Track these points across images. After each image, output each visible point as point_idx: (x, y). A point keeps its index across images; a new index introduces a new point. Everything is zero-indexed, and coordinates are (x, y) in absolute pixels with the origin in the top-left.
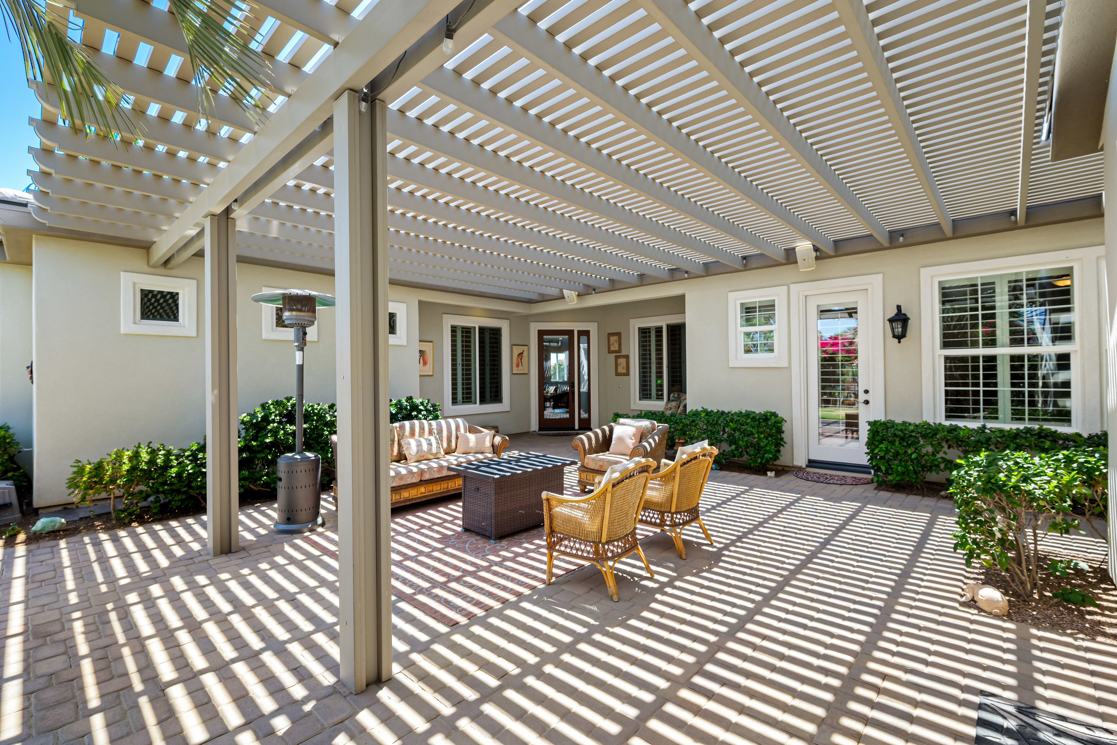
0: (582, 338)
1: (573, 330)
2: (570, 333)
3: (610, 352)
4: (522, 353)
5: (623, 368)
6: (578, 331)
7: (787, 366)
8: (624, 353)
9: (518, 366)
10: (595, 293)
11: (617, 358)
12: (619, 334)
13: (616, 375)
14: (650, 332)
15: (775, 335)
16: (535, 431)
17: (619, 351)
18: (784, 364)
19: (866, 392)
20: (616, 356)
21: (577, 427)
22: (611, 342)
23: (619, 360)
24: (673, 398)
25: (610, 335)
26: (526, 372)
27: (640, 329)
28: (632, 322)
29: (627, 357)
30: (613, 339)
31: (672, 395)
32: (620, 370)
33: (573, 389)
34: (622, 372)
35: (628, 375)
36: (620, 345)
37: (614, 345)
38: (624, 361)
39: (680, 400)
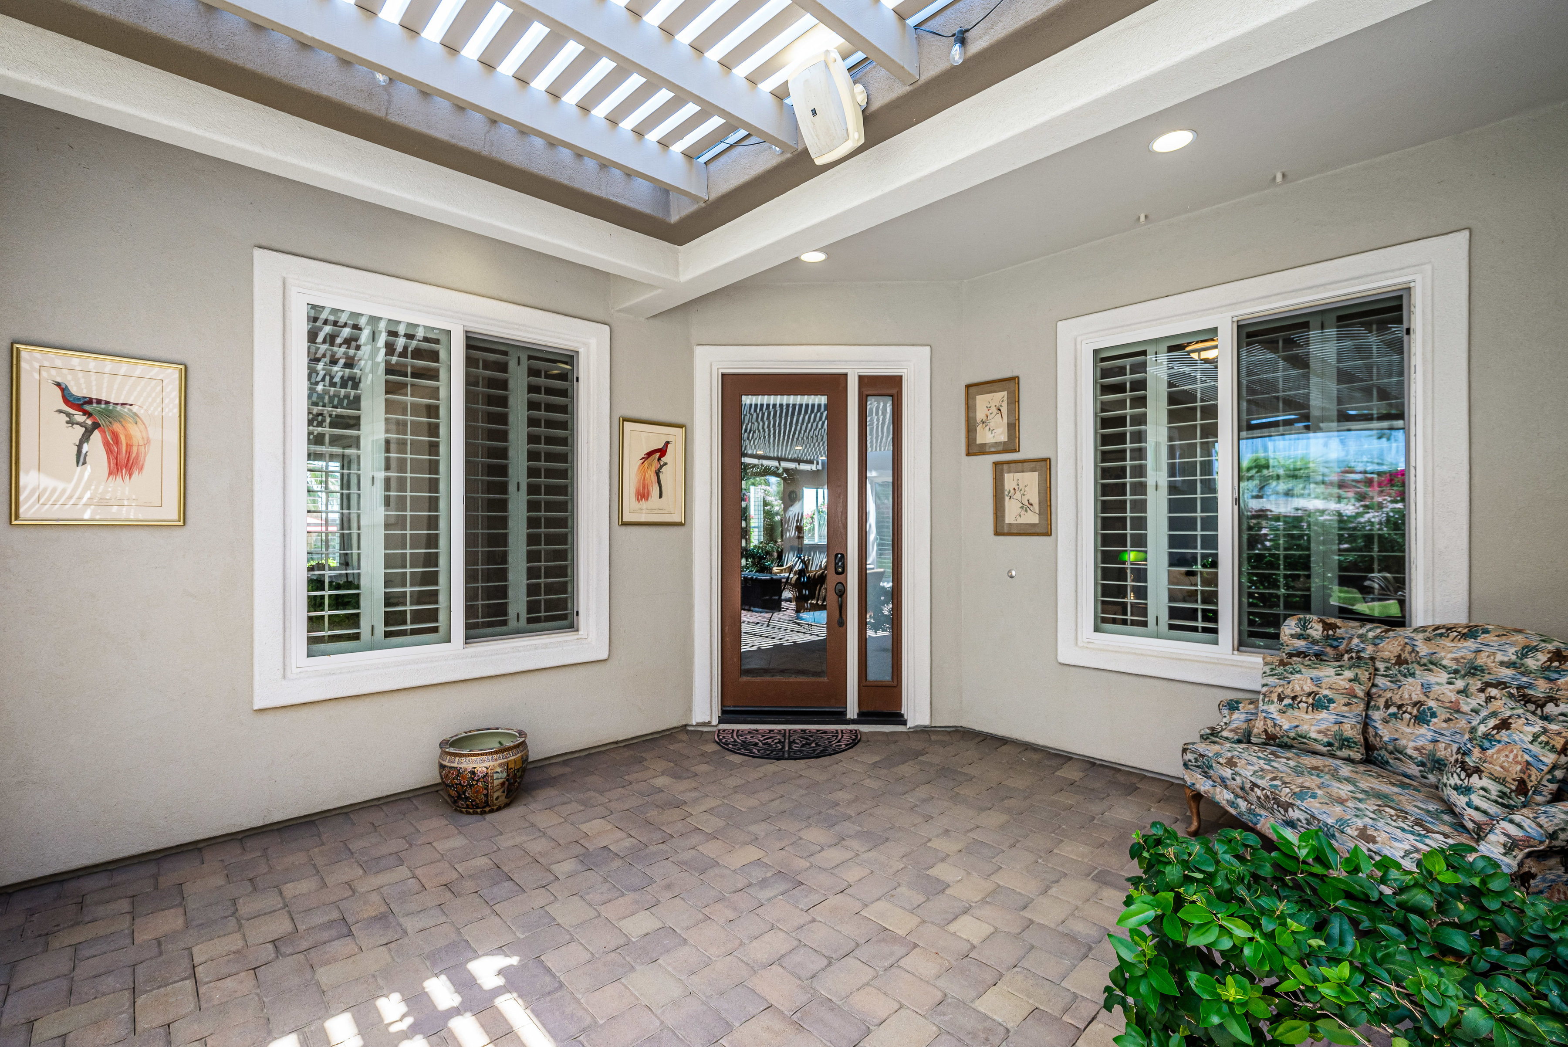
0: (873, 404)
1: (842, 376)
2: (831, 385)
3: (974, 449)
4: (662, 452)
5: (1026, 507)
6: (861, 378)
8: (1028, 450)
9: (642, 495)
11: (1001, 469)
12: (1010, 385)
13: (997, 533)
14: (1142, 368)
16: (708, 724)
17: (1012, 444)
20: (996, 464)
21: (852, 711)
22: (980, 415)
23: (1010, 480)
25: (973, 389)
26: (678, 518)
27: (1099, 356)
28: (1067, 330)
29: (1045, 465)
30: (984, 403)
31: (1289, 627)
32: (1012, 514)
33: (840, 578)
34: (1021, 521)
35: (1048, 533)
36: (1013, 427)
37: (992, 425)
38: (1030, 480)
39: (1358, 660)
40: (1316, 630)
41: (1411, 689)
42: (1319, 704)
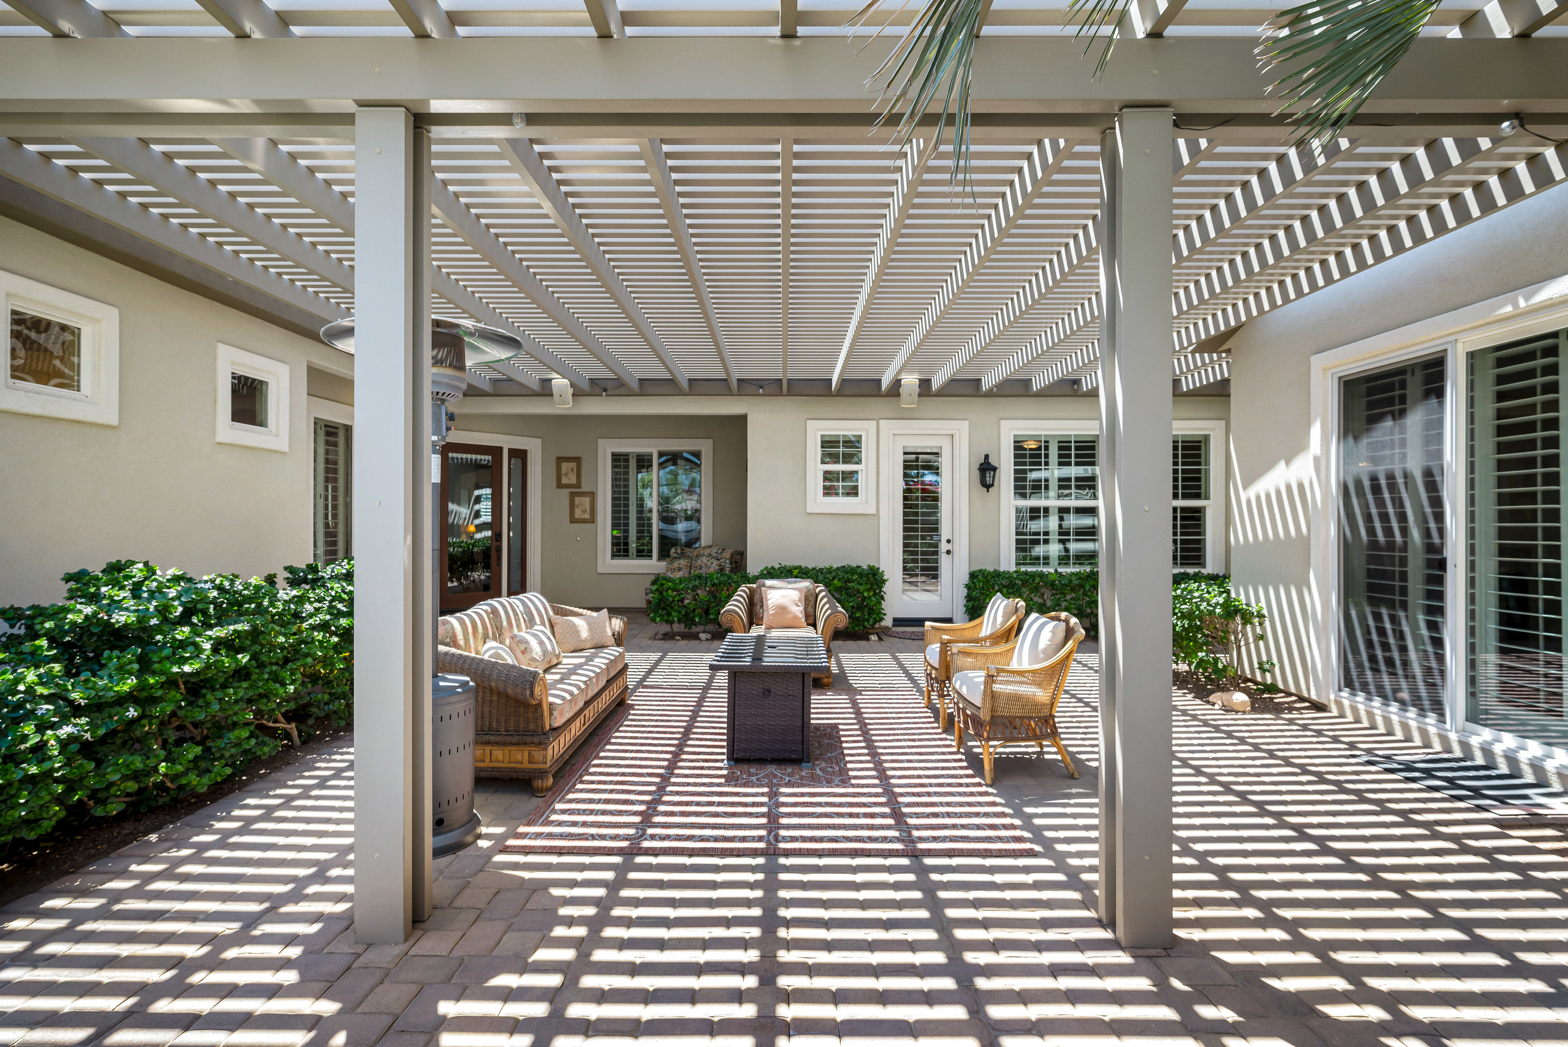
0: (514, 461)
1: (501, 448)
2: (496, 452)
3: (560, 485)
5: (584, 511)
6: (509, 449)
7: (874, 512)
8: (585, 488)
10: (607, 395)
11: (573, 496)
12: (577, 460)
13: (571, 522)
14: (627, 460)
15: (861, 477)
17: (578, 485)
18: (872, 510)
19: (948, 541)
20: (571, 493)
22: (564, 471)
23: (577, 500)
24: (675, 555)
25: (560, 460)
27: (614, 455)
28: (601, 443)
29: (592, 495)
30: (565, 466)
31: (673, 550)
32: (578, 514)
33: (498, 543)
34: (582, 517)
35: (593, 522)
36: (579, 476)
37: (569, 475)
38: (587, 500)
39: (689, 557)
40: (679, 551)
41: (699, 562)
42: (680, 569)
